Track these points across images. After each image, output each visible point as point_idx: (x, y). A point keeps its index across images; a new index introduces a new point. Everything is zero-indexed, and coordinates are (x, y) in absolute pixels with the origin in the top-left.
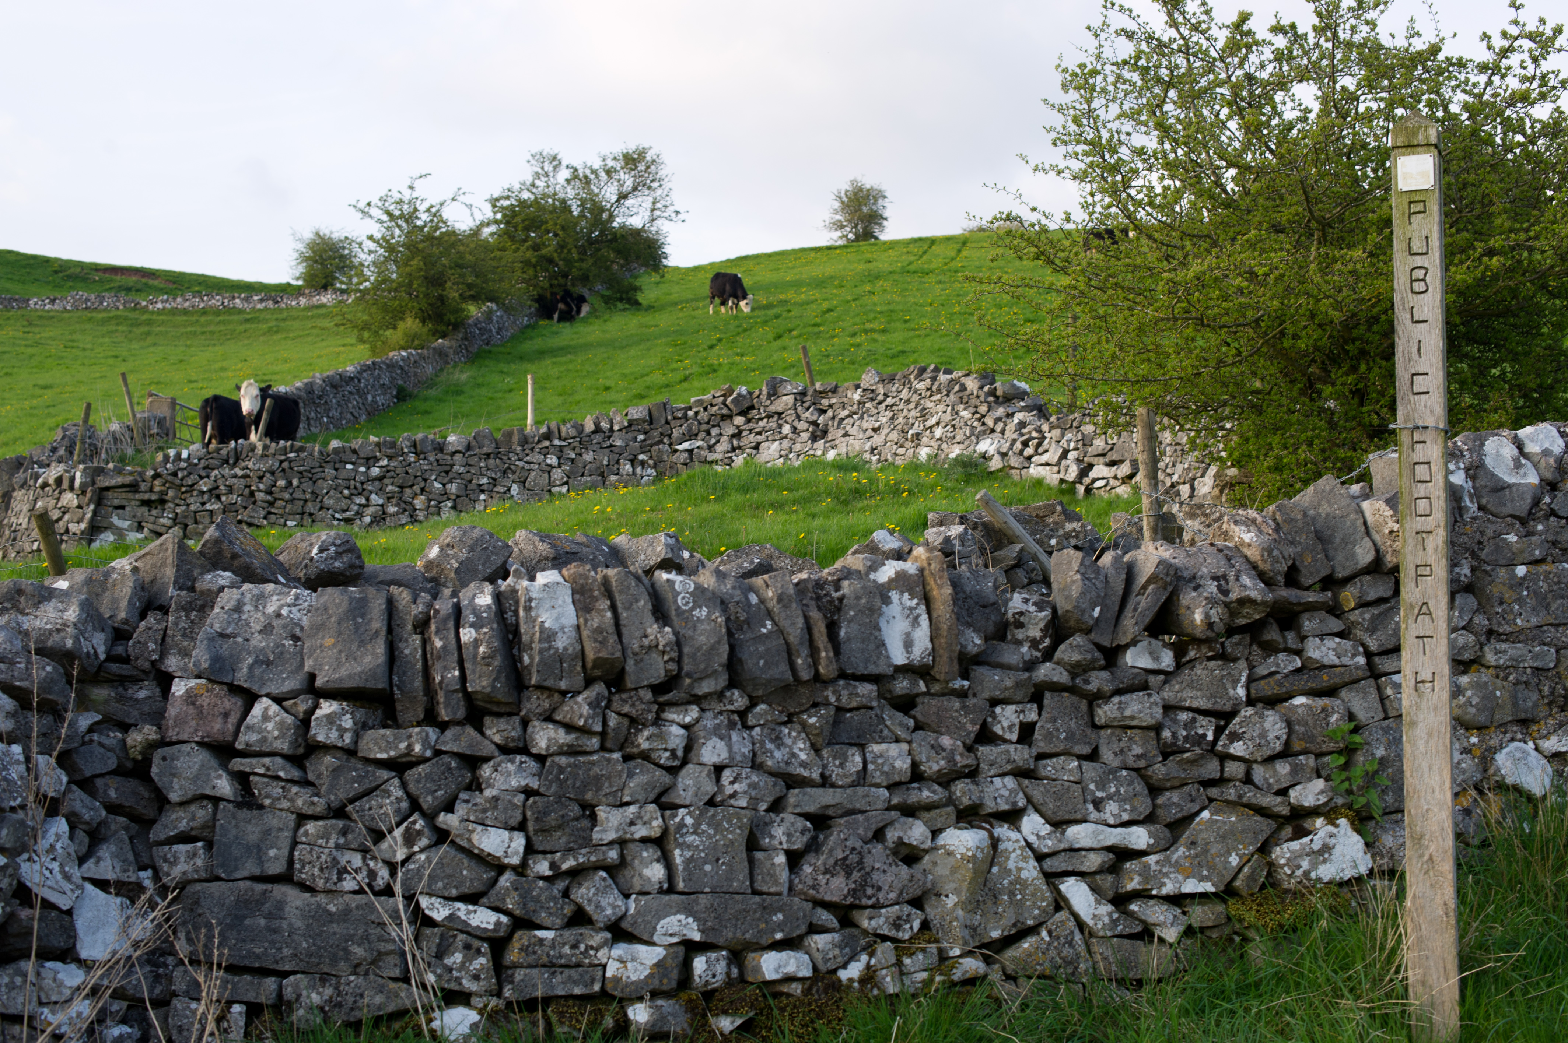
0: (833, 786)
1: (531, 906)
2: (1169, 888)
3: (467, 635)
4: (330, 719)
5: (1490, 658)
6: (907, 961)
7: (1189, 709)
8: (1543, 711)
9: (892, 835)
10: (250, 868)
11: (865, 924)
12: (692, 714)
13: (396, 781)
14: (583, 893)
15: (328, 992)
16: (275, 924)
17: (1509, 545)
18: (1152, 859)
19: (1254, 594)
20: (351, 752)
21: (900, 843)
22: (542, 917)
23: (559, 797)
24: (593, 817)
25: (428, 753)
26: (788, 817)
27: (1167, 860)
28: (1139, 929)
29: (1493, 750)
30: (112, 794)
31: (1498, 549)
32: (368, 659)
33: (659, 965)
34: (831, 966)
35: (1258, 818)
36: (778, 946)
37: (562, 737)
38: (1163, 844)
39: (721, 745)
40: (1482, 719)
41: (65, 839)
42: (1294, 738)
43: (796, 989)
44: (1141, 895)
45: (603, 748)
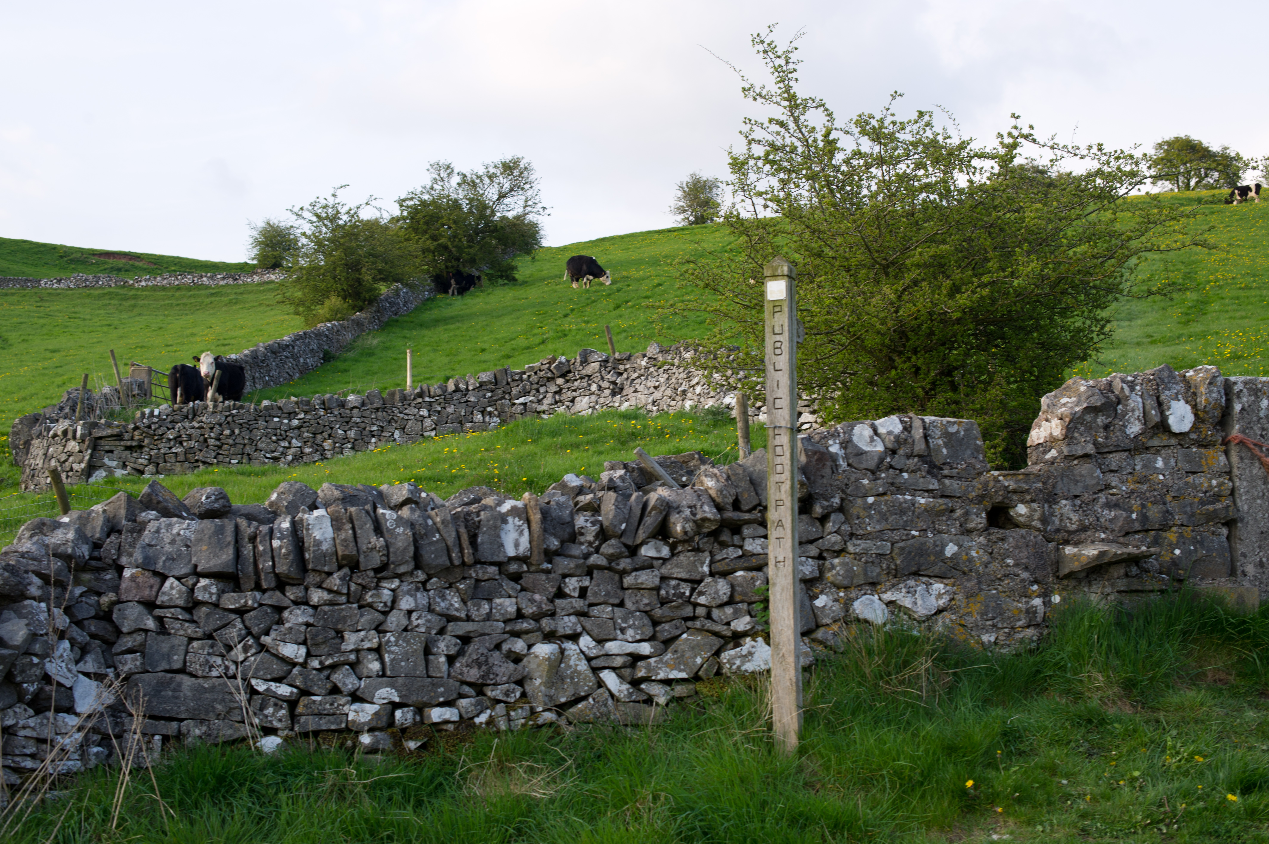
0: (473, 621)
1: (309, 683)
2: (661, 676)
3: (276, 543)
4: (205, 588)
5: (851, 548)
6: (512, 713)
7: (676, 579)
8: (884, 578)
9: (505, 647)
10: (164, 666)
11: (489, 693)
12: (395, 583)
13: (239, 620)
14: (337, 677)
15: (204, 728)
16: (177, 694)
17: (864, 485)
18: (652, 660)
19: (709, 516)
20: (216, 605)
21: (510, 651)
22: (315, 689)
23: (324, 627)
24: (342, 638)
25: (256, 605)
26: (447, 637)
27: (661, 660)
28: (645, 698)
29: (852, 600)
30: (93, 628)
31: (857, 488)
32: (224, 556)
33: (376, 714)
34: (470, 715)
35: (714, 638)
36: (441, 705)
37: (326, 596)
38: (659, 652)
39: (411, 600)
40: (846, 583)
41: (68, 651)
42: (736, 594)
43: (451, 727)
44: (647, 679)
45: (348, 602)
